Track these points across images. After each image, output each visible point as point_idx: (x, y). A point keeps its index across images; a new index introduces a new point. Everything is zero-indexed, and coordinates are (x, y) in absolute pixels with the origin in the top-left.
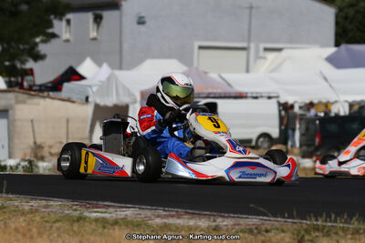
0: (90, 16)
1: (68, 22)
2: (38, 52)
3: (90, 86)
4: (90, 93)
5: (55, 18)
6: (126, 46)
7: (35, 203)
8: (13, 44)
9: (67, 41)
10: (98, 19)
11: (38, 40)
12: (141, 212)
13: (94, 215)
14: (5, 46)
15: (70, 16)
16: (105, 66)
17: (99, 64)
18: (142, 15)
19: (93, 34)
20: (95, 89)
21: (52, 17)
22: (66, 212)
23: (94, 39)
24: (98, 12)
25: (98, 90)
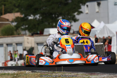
0: (95, 3)
1: (87, 6)
2: (76, 18)
3: (97, 31)
4: (97, 33)
5: (82, 5)
6: (110, 14)
7: (73, 74)
8: (66, 16)
9: (87, 13)
10: (99, 4)
11: (76, 14)
12: (110, 75)
13: (93, 77)
14: (63, 16)
15: (88, 4)
16: (102, 23)
17: (100, 22)
18: (116, 1)
19: (97, 10)
20: (98, 32)
21: (81, 4)
22: (84, 76)
23: (98, 12)
24: (99, 1)
25: (100, 32)
